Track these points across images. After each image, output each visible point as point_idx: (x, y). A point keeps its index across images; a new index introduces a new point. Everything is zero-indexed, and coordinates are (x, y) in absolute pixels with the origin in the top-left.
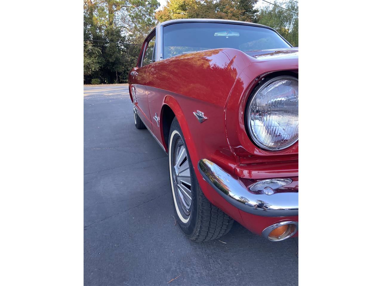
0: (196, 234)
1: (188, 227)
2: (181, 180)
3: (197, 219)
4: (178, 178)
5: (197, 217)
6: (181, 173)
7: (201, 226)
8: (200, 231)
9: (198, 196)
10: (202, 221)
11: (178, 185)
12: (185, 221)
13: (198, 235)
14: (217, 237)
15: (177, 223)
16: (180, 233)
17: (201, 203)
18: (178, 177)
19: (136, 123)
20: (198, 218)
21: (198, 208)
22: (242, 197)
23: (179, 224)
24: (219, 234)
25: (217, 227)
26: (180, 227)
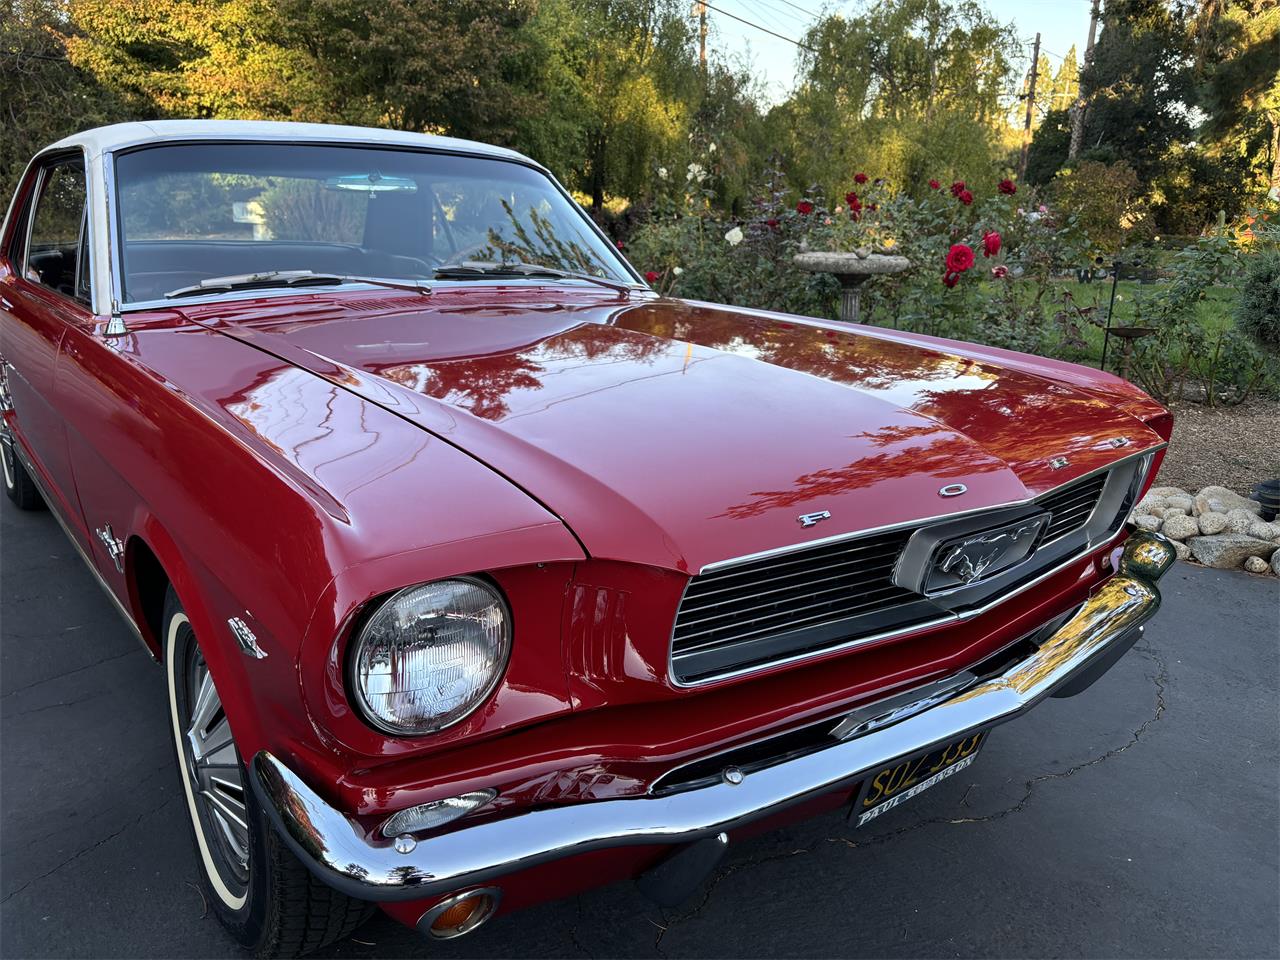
0: (269, 943)
1: (244, 922)
2: (213, 778)
3: (269, 898)
4: (205, 771)
5: (268, 894)
6: (212, 756)
7: (281, 917)
8: (280, 932)
9: (265, 835)
10: (282, 904)
11: (206, 792)
12: (235, 903)
13: (278, 945)
14: (338, 936)
15: (210, 910)
16: (222, 941)
17: (276, 854)
18: (202, 767)
19: (10, 485)
20: (272, 896)
21: (268, 869)
22: (352, 866)
23: (216, 912)
24: (343, 927)
25: (331, 909)
26: (221, 920)
